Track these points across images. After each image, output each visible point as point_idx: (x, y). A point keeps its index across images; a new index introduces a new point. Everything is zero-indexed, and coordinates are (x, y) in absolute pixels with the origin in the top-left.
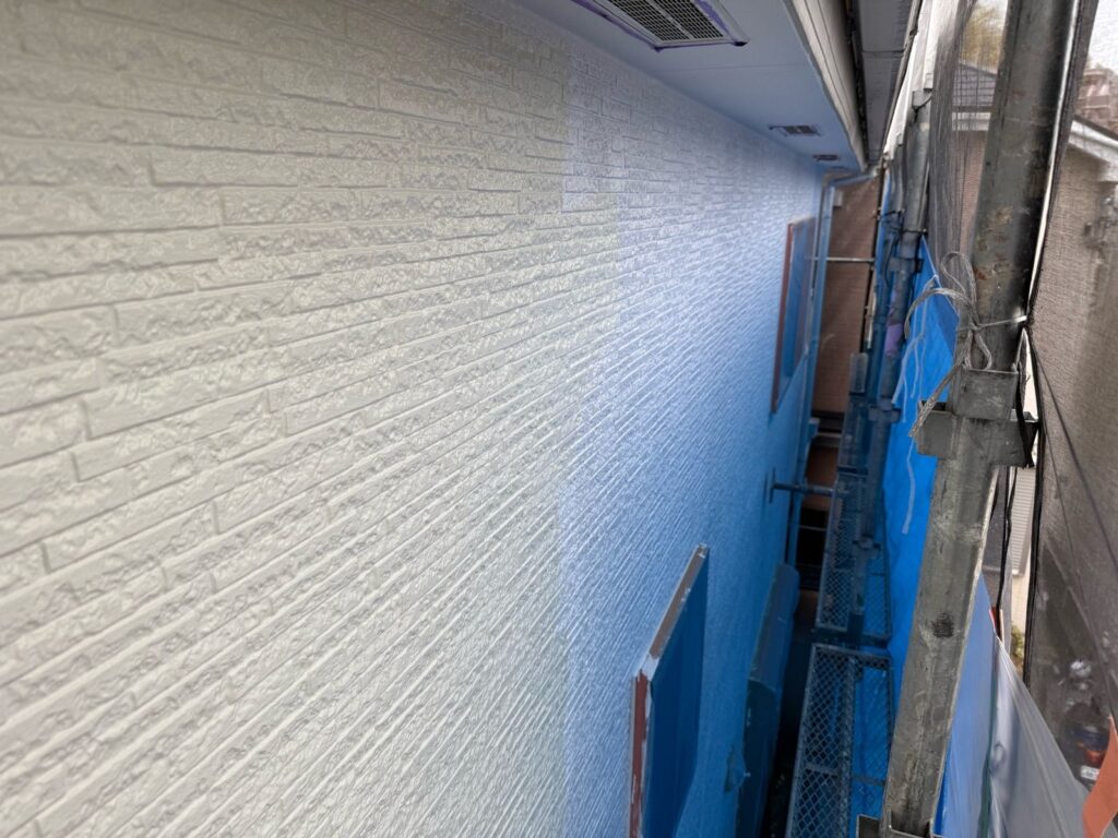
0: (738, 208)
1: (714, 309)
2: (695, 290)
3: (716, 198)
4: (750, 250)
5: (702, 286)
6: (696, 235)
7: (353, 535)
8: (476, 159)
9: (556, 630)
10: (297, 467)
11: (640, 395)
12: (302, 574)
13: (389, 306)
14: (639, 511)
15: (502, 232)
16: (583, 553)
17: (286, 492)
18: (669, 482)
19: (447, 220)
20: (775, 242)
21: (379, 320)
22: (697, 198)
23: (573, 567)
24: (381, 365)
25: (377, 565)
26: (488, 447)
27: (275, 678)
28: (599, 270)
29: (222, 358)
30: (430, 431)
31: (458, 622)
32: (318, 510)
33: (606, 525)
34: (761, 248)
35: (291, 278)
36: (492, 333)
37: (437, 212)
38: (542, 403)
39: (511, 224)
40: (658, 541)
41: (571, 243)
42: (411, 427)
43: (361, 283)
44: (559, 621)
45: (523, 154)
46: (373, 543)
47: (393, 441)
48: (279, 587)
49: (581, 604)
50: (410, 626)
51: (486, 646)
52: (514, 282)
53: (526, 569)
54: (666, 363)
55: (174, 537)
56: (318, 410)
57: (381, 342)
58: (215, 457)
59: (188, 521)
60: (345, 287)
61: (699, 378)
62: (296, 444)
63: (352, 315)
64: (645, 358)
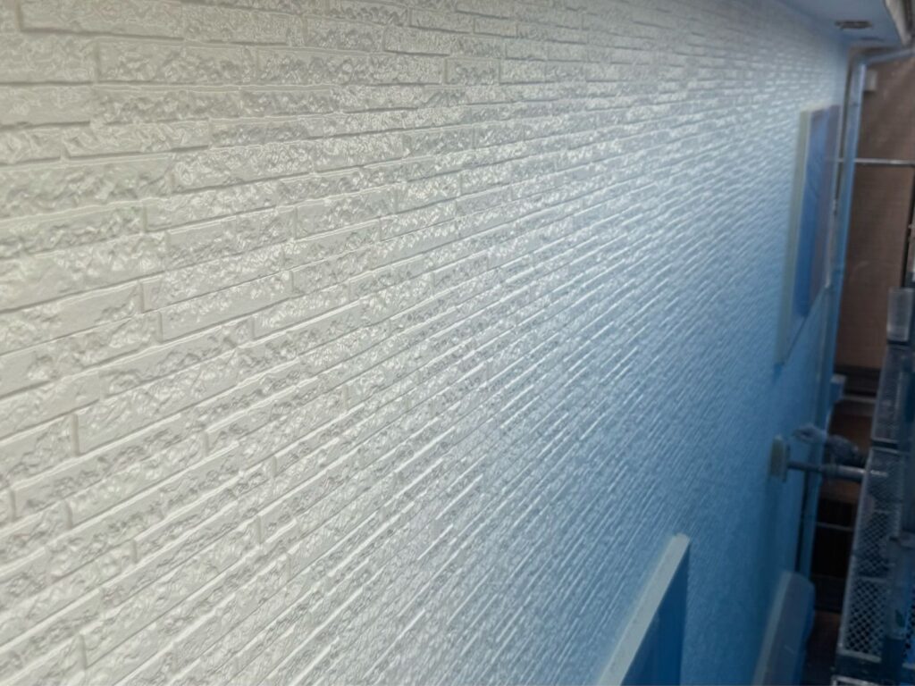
0: (732, 88)
1: (699, 219)
2: (674, 192)
3: (703, 72)
4: (748, 144)
5: (683, 186)
6: (676, 120)
7: (234, 472)
8: (395, 14)
9: (482, 628)
10: (172, 381)
11: (598, 326)
12: (173, 515)
13: (285, 191)
14: (594, 481)
15: (424, 105)
16: (519, 528)
17: (157, 411)
18: (635, 445)
19: (359, 88)
20: (783, 135)
21: (274, 206)
22: (677, 72)
23: (505, 546)
24: (273, 264)
25: (261, 514)
26: (400, 378)
27: (134, 644)
28: (544, 160)
29: (91, 242)
30: (328, 350)
31: (357, 600)
32: (193, 437)
33: (551, 494)
34: (766, 142)
35: (173, 150)
36: (409, 231)
37: (346, 78)
38: (470, 326)
39: (435, 95)
40: (619, 523)
41: (511, 123)
42: (307, 343)
43: (253, 162)
44: (487, 615)
45: (452, 9)
46: (257, 486)
47: (284, 359)
48: (145, 529)
49: (516, 597)
50: (299, 597)
51: (393, 637)
52: (438, 168)
53: (444, 542)
54: (633, 286)
55: (26, 454)
56: (198, 313)
57: (274, 234)
58: (78, 360)
59: (45, 435)
60: (234, 165)
61: (677, 309)
62: (172, 353)
63: (241, 199)
64: (605, 279)
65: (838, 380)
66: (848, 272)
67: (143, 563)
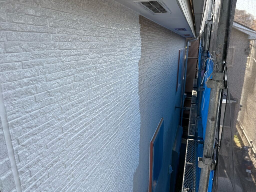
0: (168, 47)
1: (164, 68)
3: (164, 44)
5: (162, 63)
8: (124, 37)
10: (99, 90)
11: (151, 85)
12: (100, 109)
13: (111, 63)
18: (156, 104)
20: (176, 54)
22: (161, 44)
31: (121, 123)
32: (102, 98)
35: (98, 58)
36: (126, 69)
37: (118, 47)
38: (134, 84)
39: (129, 49)
41: (138, 53)
42: (114, 86)
43: (107, 59)
45: (131, 36)
46: (109, 106)
47: (112, 88)
48: (97, 111)
50: (114, 122)
51: (125, 129)
52: (129, 60)
53: (131, 116)
54: (155, 79)
55: (84, 99)
56: (102, 81)
57: (110, 70)
58: (89, 87)
59: (86, 97)
61: (161, 82)
62: (99, 86)
63: (106, 65)
64: (151, 77)
65: (185, 94)
66: (186, 77)
67: (97, 115)
